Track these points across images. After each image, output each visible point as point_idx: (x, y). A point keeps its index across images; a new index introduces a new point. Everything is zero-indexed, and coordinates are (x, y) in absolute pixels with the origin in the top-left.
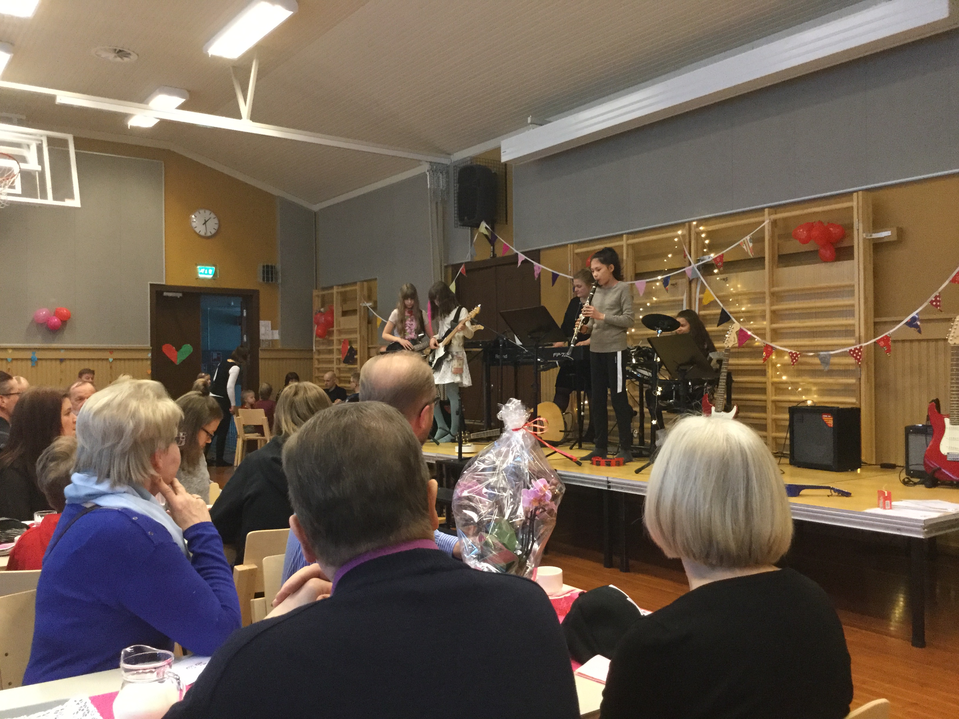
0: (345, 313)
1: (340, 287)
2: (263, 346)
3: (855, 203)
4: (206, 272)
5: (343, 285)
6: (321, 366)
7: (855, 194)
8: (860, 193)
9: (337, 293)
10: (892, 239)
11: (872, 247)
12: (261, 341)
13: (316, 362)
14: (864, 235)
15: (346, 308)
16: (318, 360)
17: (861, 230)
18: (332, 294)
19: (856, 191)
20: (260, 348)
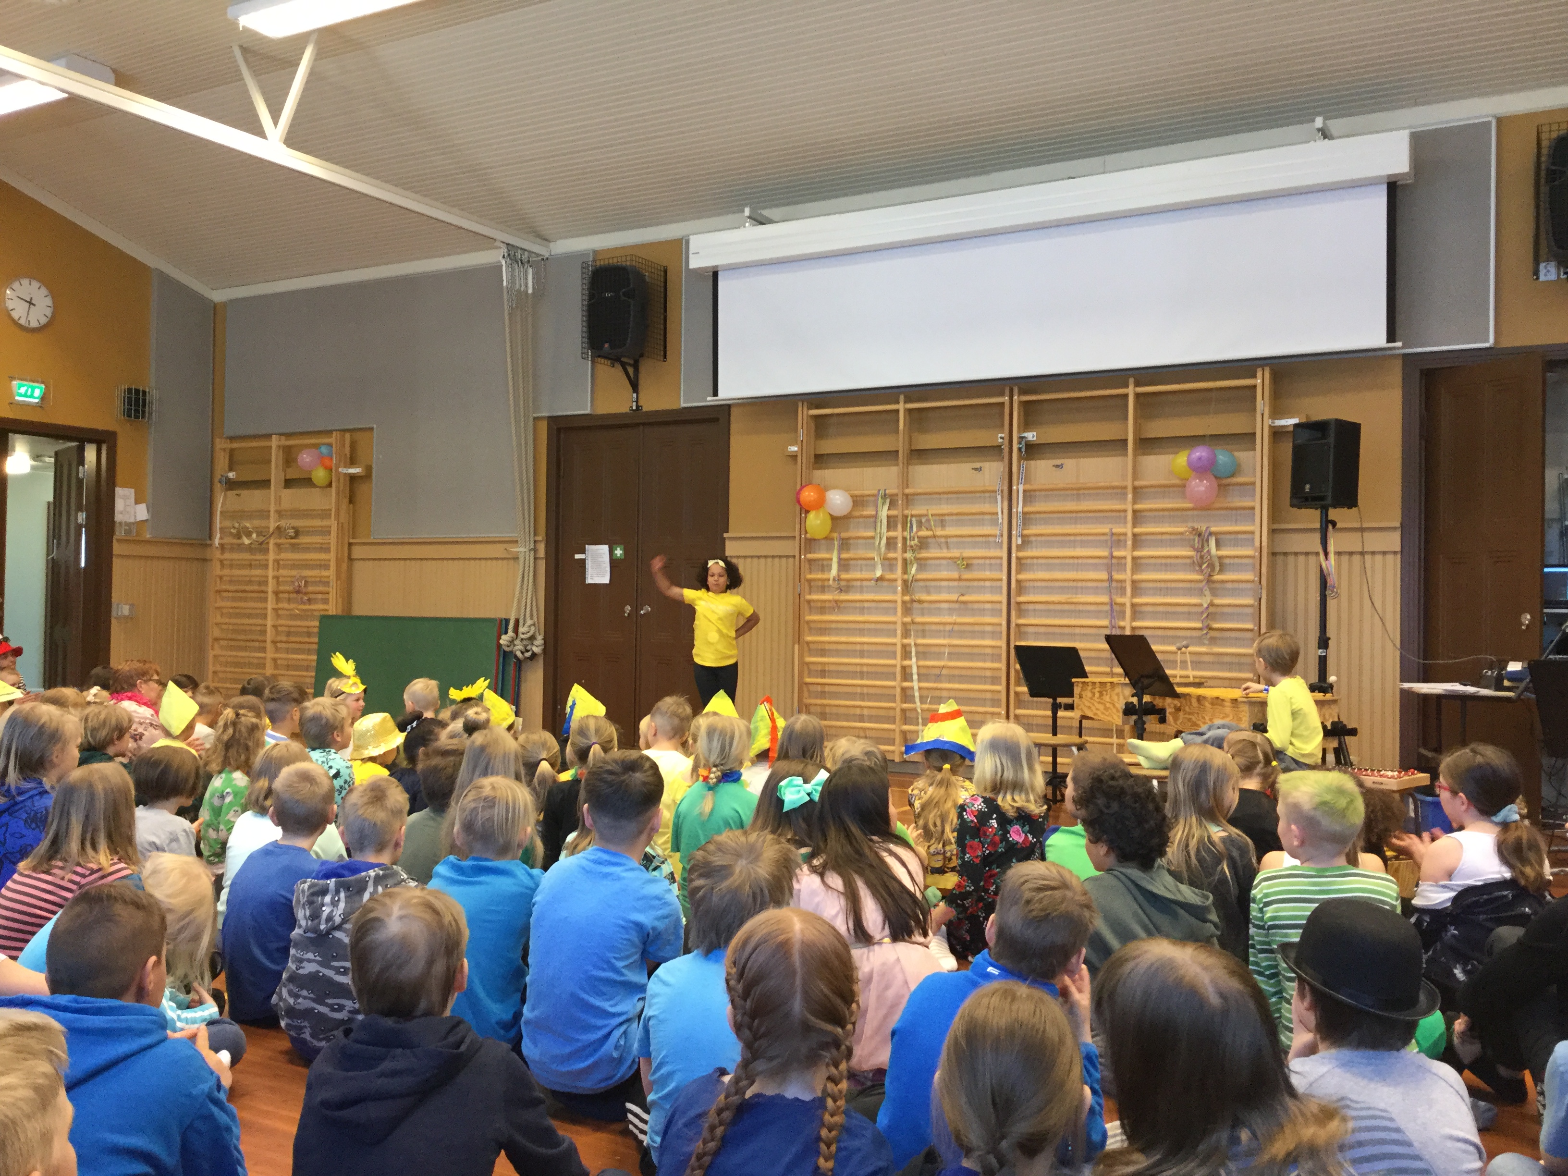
0: (289, 483)
1: (283, 438)
2: (119, 533)
3: (1259, 380)
4: (29, 393)
5: (288, 435)
6: (226, 572)
9: (279, 447)
11: (1271, 436)
12: (117, 525)
13: (218, 564)
14: (1270, 422)
15: (292, 474)
16: (221, 561)
17: (1265, 415)
18: (271, 447)
20: (115, 537)
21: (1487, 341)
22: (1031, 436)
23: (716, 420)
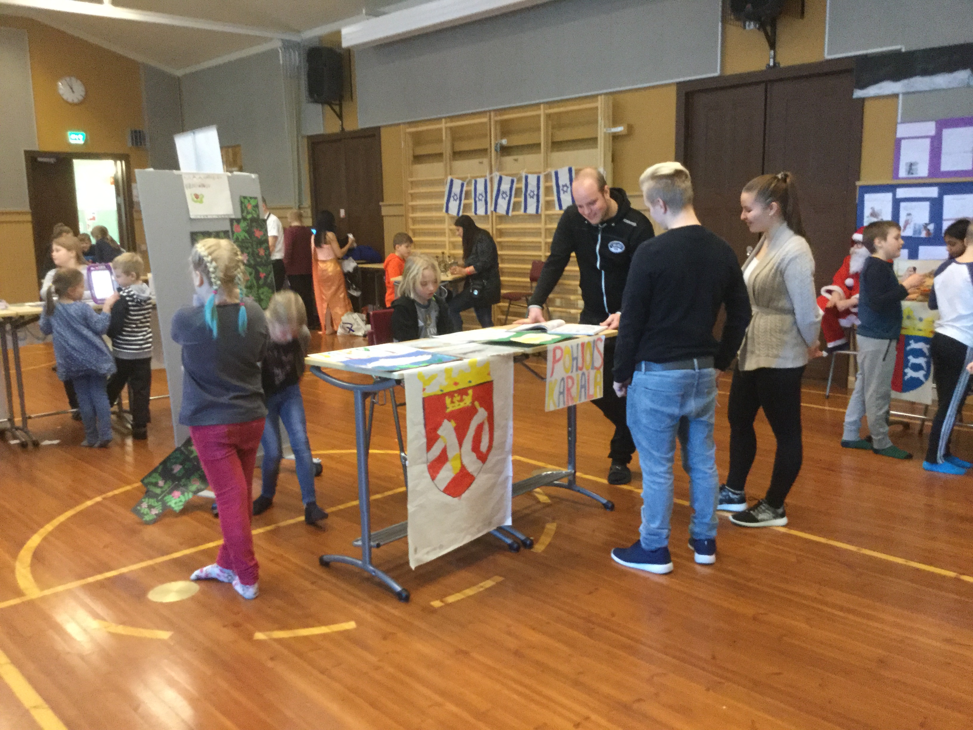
3: (600, 103)
4: (77, 138)
7: (599, 97)
8: (603, 96)
10: (624, 133)
11: (611, 138)
12: (135, 203)
14: (605, 130)
17: (603, 126)
19: (601, 95)
20: (134, 210)
21: (716, 71)
22: (504, 142)
23: (374, 136)
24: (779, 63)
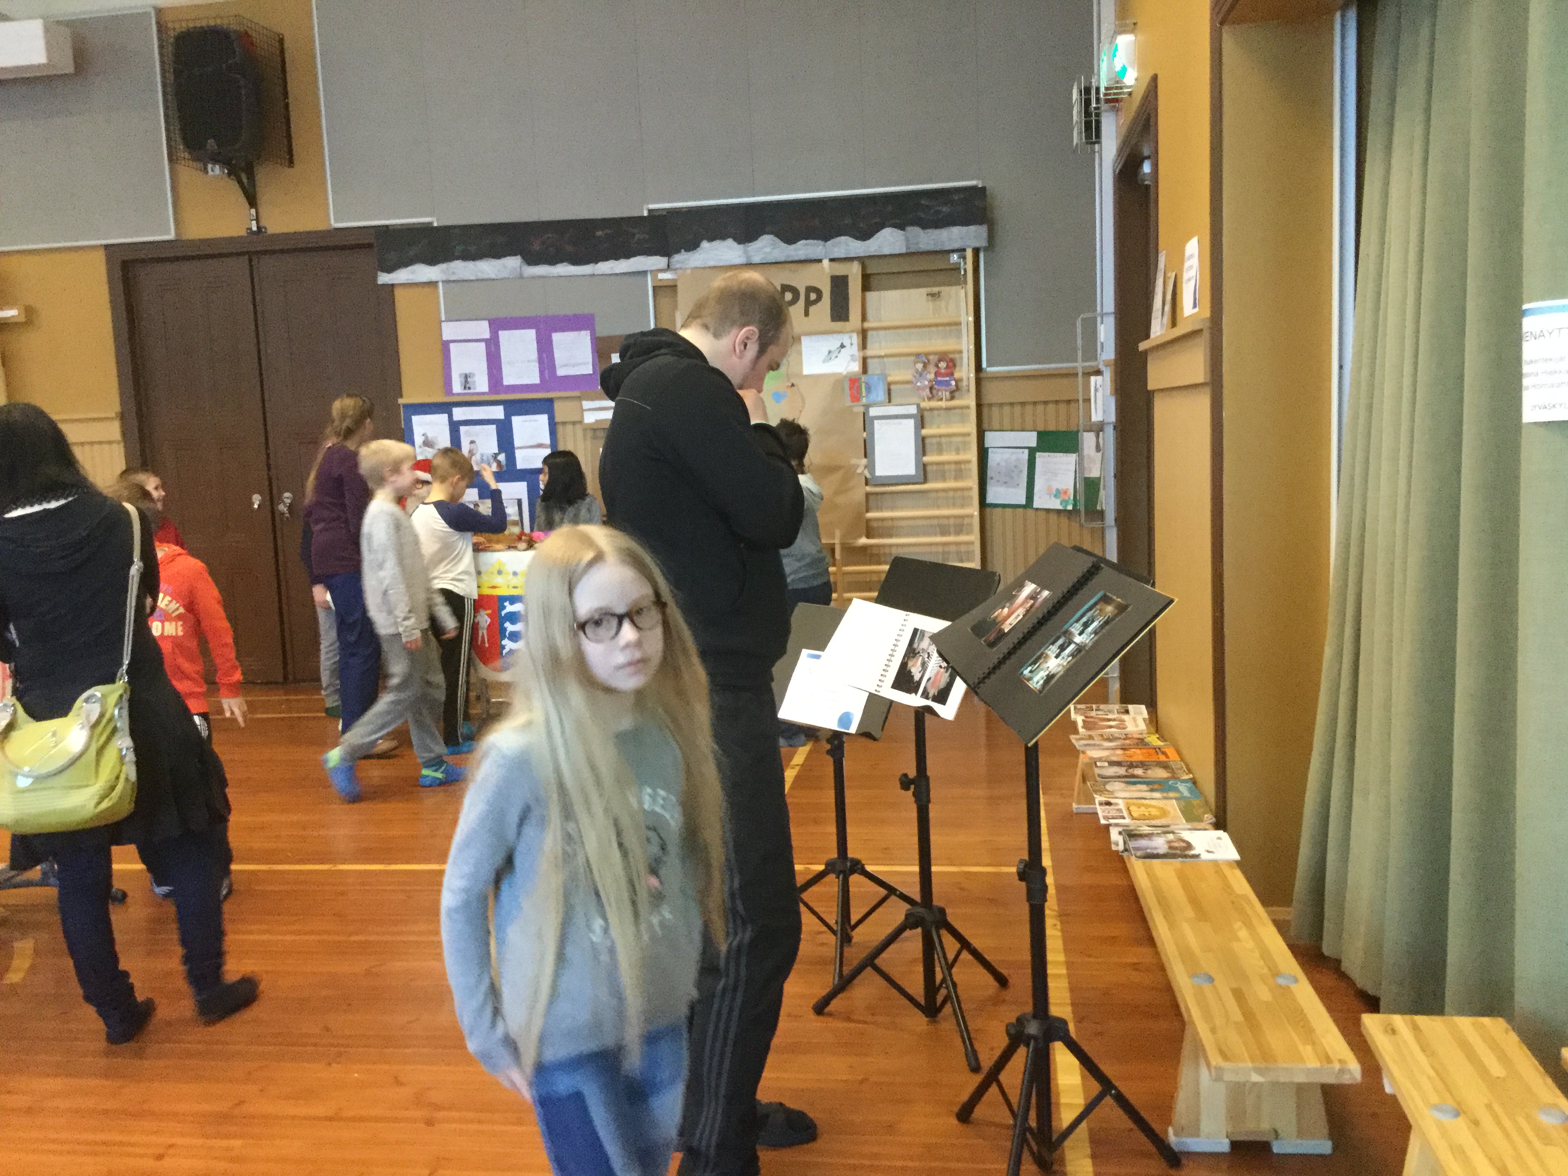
10: (19, 320)
21: (168, 233)
24: (265, 228)
